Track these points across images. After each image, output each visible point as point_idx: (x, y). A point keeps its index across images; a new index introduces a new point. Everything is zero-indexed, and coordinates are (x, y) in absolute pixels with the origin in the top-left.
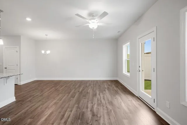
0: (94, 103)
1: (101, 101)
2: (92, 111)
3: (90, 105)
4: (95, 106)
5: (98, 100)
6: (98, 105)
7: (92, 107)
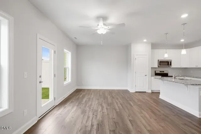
0: (101, 112)
1: (93, 114)
2: (103, 107)
3: (105, 111)
4: (100, 110)
5: (96, 116)
6: (97, 111)
7: (102, 109)
